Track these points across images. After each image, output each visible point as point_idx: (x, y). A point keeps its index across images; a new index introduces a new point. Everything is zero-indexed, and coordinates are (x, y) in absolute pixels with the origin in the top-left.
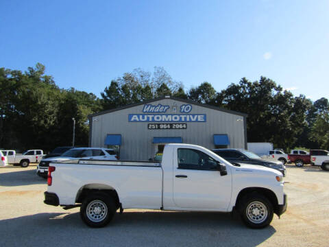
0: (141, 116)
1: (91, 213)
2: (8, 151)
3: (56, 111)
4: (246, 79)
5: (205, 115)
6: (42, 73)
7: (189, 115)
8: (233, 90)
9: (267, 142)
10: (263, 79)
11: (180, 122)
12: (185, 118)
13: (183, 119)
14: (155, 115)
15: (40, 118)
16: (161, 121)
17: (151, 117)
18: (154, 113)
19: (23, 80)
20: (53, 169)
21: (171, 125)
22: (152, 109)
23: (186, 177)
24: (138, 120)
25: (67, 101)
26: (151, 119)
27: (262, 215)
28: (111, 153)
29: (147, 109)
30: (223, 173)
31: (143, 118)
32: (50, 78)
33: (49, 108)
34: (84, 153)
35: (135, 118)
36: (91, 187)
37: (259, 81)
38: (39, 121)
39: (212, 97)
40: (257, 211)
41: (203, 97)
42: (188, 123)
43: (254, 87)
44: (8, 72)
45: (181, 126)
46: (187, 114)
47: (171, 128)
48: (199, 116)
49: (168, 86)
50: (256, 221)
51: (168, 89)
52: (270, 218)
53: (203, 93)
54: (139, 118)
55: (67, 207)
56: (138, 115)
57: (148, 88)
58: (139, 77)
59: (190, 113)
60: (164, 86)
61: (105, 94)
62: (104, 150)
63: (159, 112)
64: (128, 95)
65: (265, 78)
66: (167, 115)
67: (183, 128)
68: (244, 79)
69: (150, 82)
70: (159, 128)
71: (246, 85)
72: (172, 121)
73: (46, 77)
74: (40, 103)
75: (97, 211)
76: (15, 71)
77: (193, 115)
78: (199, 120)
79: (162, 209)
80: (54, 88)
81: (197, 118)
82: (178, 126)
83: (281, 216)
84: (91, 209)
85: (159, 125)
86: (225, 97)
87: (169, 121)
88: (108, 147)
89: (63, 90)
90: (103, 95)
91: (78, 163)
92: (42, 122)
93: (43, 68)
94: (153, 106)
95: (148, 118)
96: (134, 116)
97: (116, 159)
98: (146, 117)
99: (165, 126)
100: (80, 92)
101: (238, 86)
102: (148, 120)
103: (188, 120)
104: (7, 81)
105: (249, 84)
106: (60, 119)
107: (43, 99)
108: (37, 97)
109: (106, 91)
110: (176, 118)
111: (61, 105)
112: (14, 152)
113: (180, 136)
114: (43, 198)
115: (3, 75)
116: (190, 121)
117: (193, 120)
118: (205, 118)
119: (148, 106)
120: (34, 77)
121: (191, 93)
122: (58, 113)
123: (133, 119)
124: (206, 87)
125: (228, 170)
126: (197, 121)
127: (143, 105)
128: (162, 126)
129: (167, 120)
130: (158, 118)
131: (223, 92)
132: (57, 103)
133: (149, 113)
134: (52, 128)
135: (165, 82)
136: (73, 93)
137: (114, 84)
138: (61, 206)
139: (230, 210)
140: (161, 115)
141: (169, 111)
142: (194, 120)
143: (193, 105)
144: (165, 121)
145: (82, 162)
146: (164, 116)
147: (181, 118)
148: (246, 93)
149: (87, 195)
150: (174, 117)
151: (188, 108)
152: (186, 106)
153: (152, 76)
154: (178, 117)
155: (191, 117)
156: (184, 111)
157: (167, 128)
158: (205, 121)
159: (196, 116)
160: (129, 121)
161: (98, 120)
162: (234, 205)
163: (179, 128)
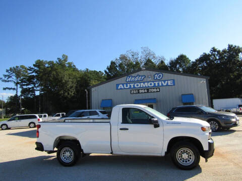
0: (125, 85)
1: (64, 156)
2: (43, 115)
3: (75, 85)
4: (216, 48)
5: (173, 80)
6: (66, 61)
7: (161, 81)
8: (205, 58)
10: (230, 47)
11: (154, 87)
12: (158, 84)
13: (157, 85)
14: (135, 83)
15: (65, 91)
16: (140, 87)
17: (132, 85)
18: (134, 82)
19: (55, 67)
20: (39, 126)
21: (148, 90)
22: (133, 79)
23: (128, 129)
24: (123, 88)
25: (82, 78)
26: (132, 87)
27: (190, 158)
28: (103, 113)
29: (129, 79)
30: (156, 125)
31: (127, 86)
32: (72, 63)
33: (70, 84)
34: (83, 114)
35: (121, 86)
36: (65, 138)
37: (227, 49)
38: (64, 93)
39: (188, 65)
40: (185, 156)
41: (181, 66)
42: (161, 88)
43: (223, 54)
44: (46, 62)
45: (155, 90)
46: (159, 80)
47: (148, 92)
48: (169, 81)
49: (152, 60)
50: (184, 164)
51: (153, 63)
52: (197, 160)
53: (179, 63)
55: (50, 152)
56: (123, 84)
57: (137, 63)
58: (131, 56)
59: (163, 79)
60: (149, 61)
61: (107, 71)
62: (98, 111)
63: (138, 81)
64: (123, 70)
65: (232, 46)
66: (144, 83)
67: (157, 91)
68: (213, 48)
69: (139, 59)
70: (139, 93)
71: (216, 53)
72: (148, 87)
73: (69, 63)
74: (64, 81)
75: (68, 155)
76: (50, 62)
77: (165, 82)
78: (169, 84)
79: (112, 153)
80: (75, 70)
81: (167, 83)
82: (152, 90)
84: (64, 154)
85: (138, 90)
86: (199, 64)
87: (146, 87)
88: (104, 108)
89: (81, 71)
90: (106, 72)
92: (66, 94)
93: (67, 57)
94: (133, 77)
95: (130, 86)
97: (107, 117)
99: (143, 91)
100: (92, 71)
101: (209, 55)
103: (160, 85)
104: (45, 69)
105: (219, 52)
106: (77, 91)
107: (66, 78)
108: (62, 78)
109: (108, 68)
110: (151, 84)
111: (78, 82)
112: (47, 115)
113: (155, 97)
114: (36, 146)
115: (43, 65)
116: (162, 85)
117: (164, 85)
118: (174, 83)
119: (130, 77)
120: (62, 64)
121: (170, 64)
122: (76, 87)
123: (119, 88)
124: (182, 59)
125: (160, 123)
126: (167, 85)
127: (126, 77)
128: (141, 91)
129: (144, 86)
131: (196, 60)
132: (75, 80)
133: (131, 82)
134: (73, 97)
135: (150, 58)
136: (88, 72)
137: (113, 63)
138: (46, 151)
139: (163, 154)
140: (140, 83)
141: (145, 80)
142: (166, 84)
143: (163, 73)
144: (143, 87)
146: (142, 84)
147: (155, 84)
148: (216, 59)
150: (149, 83)
151: (160, 75)
152: (158, 74)
153: (140, 54)
154: (153, 83)
155: (163, 82)
156: (157, 79)
157: (145, 92)
158: (174, 85)
159: (166, 82)
160: (117, 89)
161: (95, 90)
162: (166, 150)
163: (154, 92)
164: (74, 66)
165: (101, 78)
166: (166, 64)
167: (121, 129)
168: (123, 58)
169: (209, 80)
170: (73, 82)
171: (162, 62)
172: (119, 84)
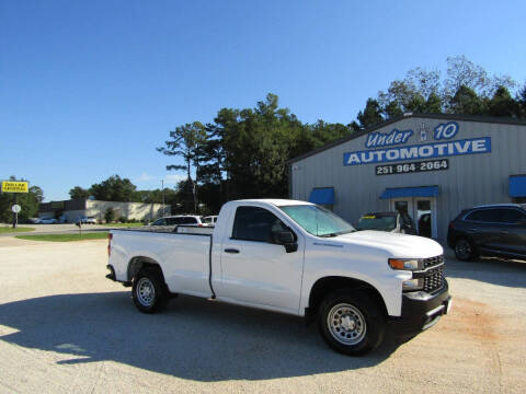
0: (363, 155)
1: (142, 293)
5: (488, 139)
6: (275, 107)
7: (454, 142)
11: (435, 157)
12: (446, 149)
13: (441, 152)
14: (386, 150)
15: (264, 170)
16: (399, 159)
17: (380, 154)
18: (385, 147)
21: (418, 165)
22: (382, 140)
23: (237, 252)
24: (358, 161)
26: (380, 158)
29: (372, 141)
30: (291, 248)
31: (367, 157)
32: (287, 111)
33: (275, 156)
35: (353, 158)
40: (346, 321)
42: (451, 159)
44: (237, 113)
45: (436, 165)
46: (448, 141)
47: (418, 170)
48: (475, 142)
49: (476, 90)
54: (360, 158)
55: (126, 285)
56: (359, 154)
57: (433, 100)
59: (458, 137)
60: (463, 91)
63: (394, 143)
66: (409, 148)
67: (442, 168)
69: (440, 88)
70: (395, 172)
72: (419, 157)
73: (281, 112)
76: (244, 111)
77: (462, 143)
78: (475, 149)
80: (294, 124)
81: (471, 146)
82: (430, 166)
85: (394, 166)
87: (412, 158)
89: (307, 126)
90: (353, 124)
93: (276, 99)
94: (382, 135)
95: (376, 156)
96: (352, 156)
98: (371, 154)
99: (406, 168)
102: (375, 160)
103: (451, 151)
108: (258, 143)
109: (360, 117)
110: (426, 151)
114: (107, 272)
115: (231, 119)
116: (456, 153)
117: (460, 150)
118: (488, 145)
119: (374, 136)
120: (266, 115)
123: (350, 162)
125: (299, 242)
126: (470, 151)
127: (365, 136)
128: (400, 168)
129: (409, 156)
130: (393, 154)
132: (285, 147)
133: (377, 147)
134: (280, 183)
137: (372, 104)
138: (119, 281)
139: (302, 312)
140: (399, 149)
141: (411, 141)
142: (465, 150)
143: (460, 123)
144: (406, 159)
146: (404, 151)
147: (436, 150)
150: (422, 149)
151: (451, 128)
152: (445, 125)
154: (431, 149)
155: (458, 145)
156: (442, 137)
157: (411, 171)
158: (489, 150)
159: (468, 143)
160: (345, 164)
161: (299, 168)
162: (307, 305)
163: (434, 169)
164: (293, 116)
166: (513, 97)
168: (398, 88)
170: (280, 151)
171: (501, 91)
172: (350, 154)
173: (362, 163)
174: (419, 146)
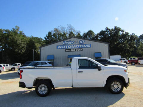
0: (62, 46)
1: (40, 90)
2: (5, 64)
3: (25, 46)
4: (108, 28)
5: (90, 44)
6: (18, 30)
8: (102, 33)
9: (118, 55)
10: (115, 27)
11: (80, 48)
12: (82, 46)
13: (81, 47)
15: (19, 49)
16: (71, 48)
17: (66, 46)
18: (67, 45)
19: (11, 34)
20: (22, 71)
21: (76, 49)
22: (67, 43)
23: (83, 72)
24: (61, 48)
25: (30, 41)
26: (66, 47)
27: (118, 87)
29: (65, 43)
30: (100, 70)
31: (63, 47)
32: (22, 32)
33: (22, 45)
35: (59, 47)
36: (40, 79)
37: (114, 28)
38: (18, 51)
39: (93, 36)
40: (116, 86)
41: (89, 37)
43: (111, 31)
44: (4, 30)
45: (80, 50)
46: (82, 44)
47: (76, 51)
48: (88, 45)
49: (73, 32)
50: (115, 91)
51: (74, 34)
52: (122, 89)
53: (89, 35)
54: (61, 47)
55: (29, 88)
56: (61, 46)
57: (64, 34)
58: (60, 29)
59: (84, 43)
60: (72, 33)
61: (46, 38)
62: (46, 62)
63: (70, 44)
64: (56, 37)
65: (116, 27)
66: (73, 45)
67: (81, 51)
68: (107, 28)
69: (66, 31)
70: (70, 51)
71: (108, 30)
72: (76, 48)
73: (20, 32)
74: (18, 43)
75: (43, 89)
76: (7, 30)
77: (85, 45)
78: (88, 47)
79: (72, 87)
80: (24, 36)
82: (78, 50)
83: (127, 88)
84: (40, 89)
85: (70, 50)
86: (99, 36)
87: (74, 48)
88: (48, 60)
89: (28, 37)
90: (45, 38)
91: (34, 68)
92: (20, 51)
93: (19, 28)
95: (65, 47)
96: (59, 46)
97: (52, 66)
98: (64, 46)
99: (73, 50)
100: (35, 38)
101: (105, 31)
102: (65, 48)
103: (83, 47)
104: (4, 35)
105: (109, 30)
106: (27, 50)
107: (19, 41)
108: (17, 41)
109: (47, 36)
110: (77, 46)
111: (27, 44)
112: (8, 65)
113: (80, 54)
114: (19, 84)
115: (2, 32)
116: (84, 47)
117: (85, 47)
118: (90, 46)
119: (65, 42)
120: (15, 32)
121: (84, 35)
122: (26, 47)
124: (90, 32)
125: (102, 68)
126: (87, 47)
127: (63, 41)
128: (71, 50)
130: (70, 47)
131: (98, 34)
132: (26, 43)
133: (65, 45)
134: (24, 53)
135: (72, 31)
136: (32, 38)
137: (50, 33)
138: (27, 87)
139: (104, 86)
140: (71, 45)
142: (86, 47)
143: (85, 40)
145: (36, 68)
146: (72, 46)
147: (80, 46)
148: (108, 34)
149: (38, 82)
150: (76, 46)
151: (83, 41)
152: (82, 40)
153: (66, 29)
154: (78, 46)
155: (84, 45)
156: (81, 43)
157: (74, 51)
158: (91, 47)
159: (86, 45)
160: (57, 49)
161: (43, 49)
162: (105, 84)
163: (79, 51)
164: (24, 34)
165: (41, 42)
166: (81, 35)
167: (78, 72)
168: (56, 30)
169: (109, 45)
170: (24, 44)
171: (79, 34)
172: (58, 46)
173: (62, 48)
174: (76, 45)
